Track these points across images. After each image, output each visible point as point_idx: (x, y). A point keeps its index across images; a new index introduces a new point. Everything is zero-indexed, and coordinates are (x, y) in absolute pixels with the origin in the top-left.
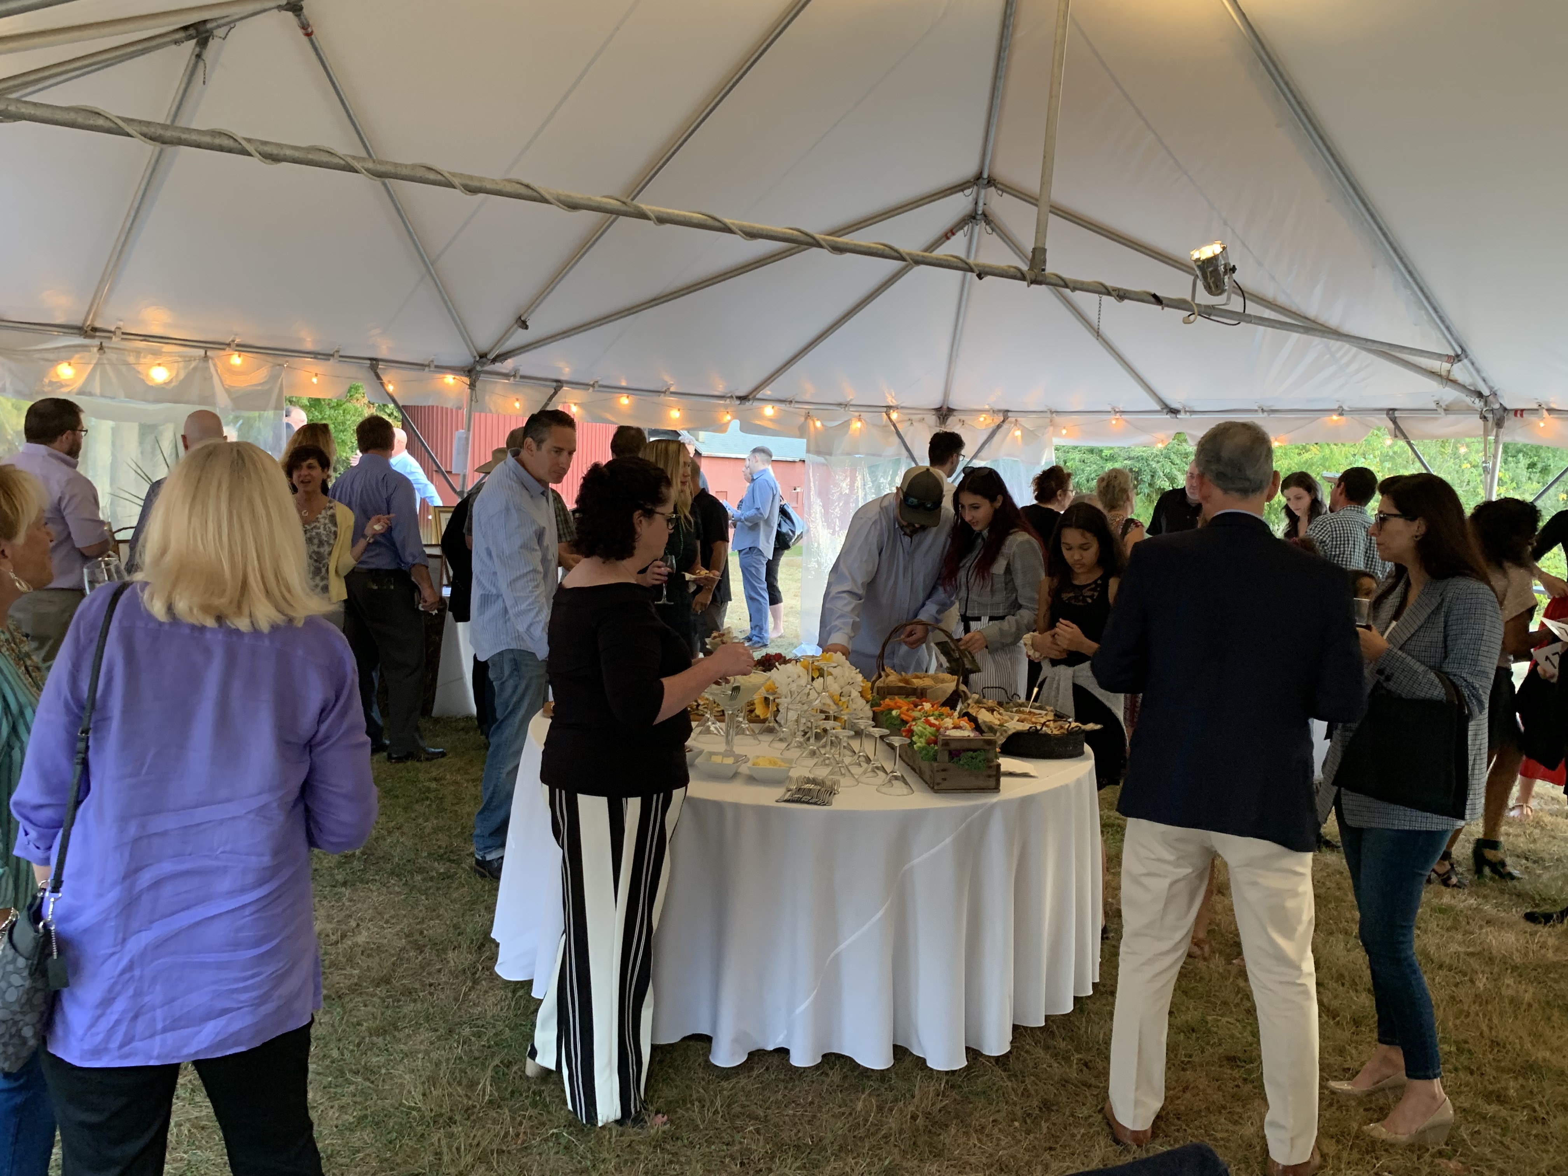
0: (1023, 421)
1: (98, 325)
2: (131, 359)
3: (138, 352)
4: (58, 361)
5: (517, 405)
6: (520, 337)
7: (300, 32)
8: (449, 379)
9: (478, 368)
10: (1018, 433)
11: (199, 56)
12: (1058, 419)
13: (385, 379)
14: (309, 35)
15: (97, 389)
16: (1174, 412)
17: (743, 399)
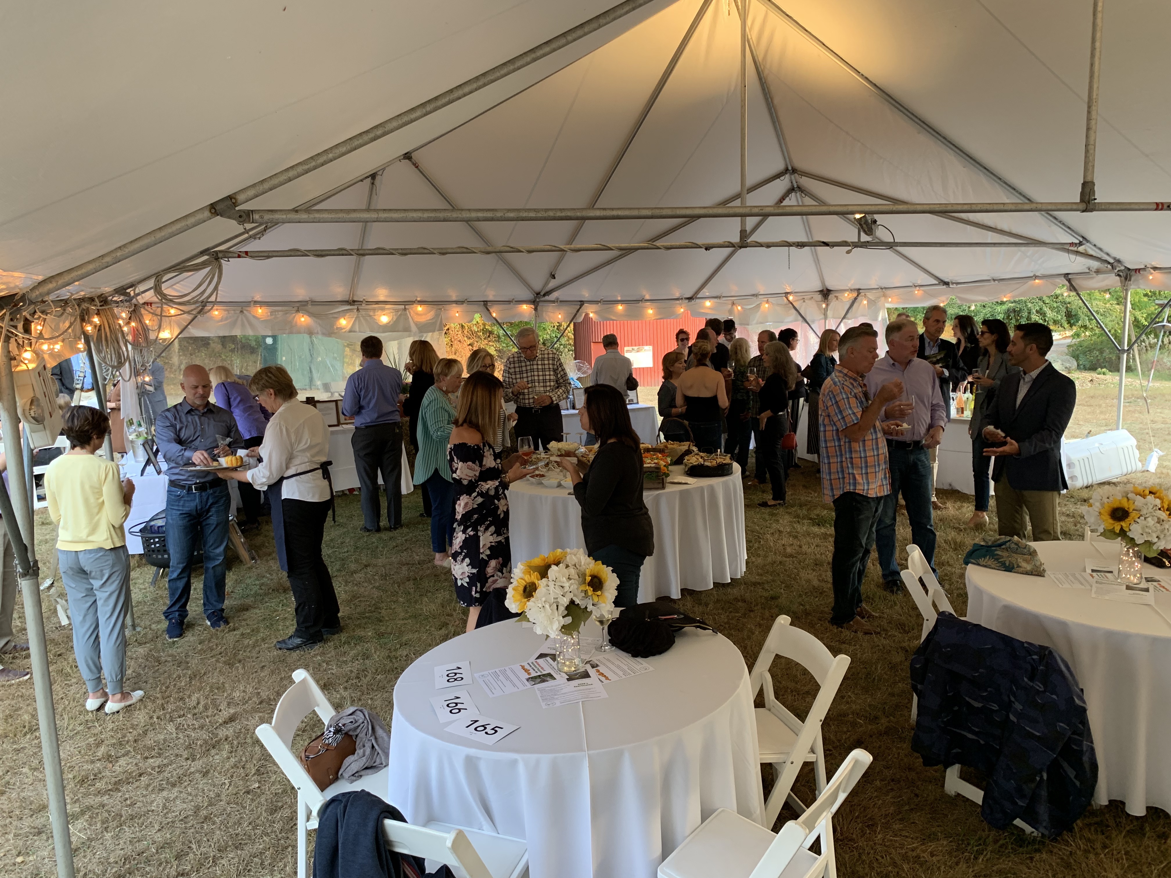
0: (868, 294)
1: (355, 299)
2: (371, 313)
3: (374, 310)
4: (338, 318)
5: (560, 316)
7: (413, 167)
8: (525, 307)
9: (537, 300)
10: (865, 302)
11: (373, 184)
12: (888, 292)
13: (491, 310)
14: (417, 167)
15: (357, 330)
16: (946, 284)
17: (690, 299)
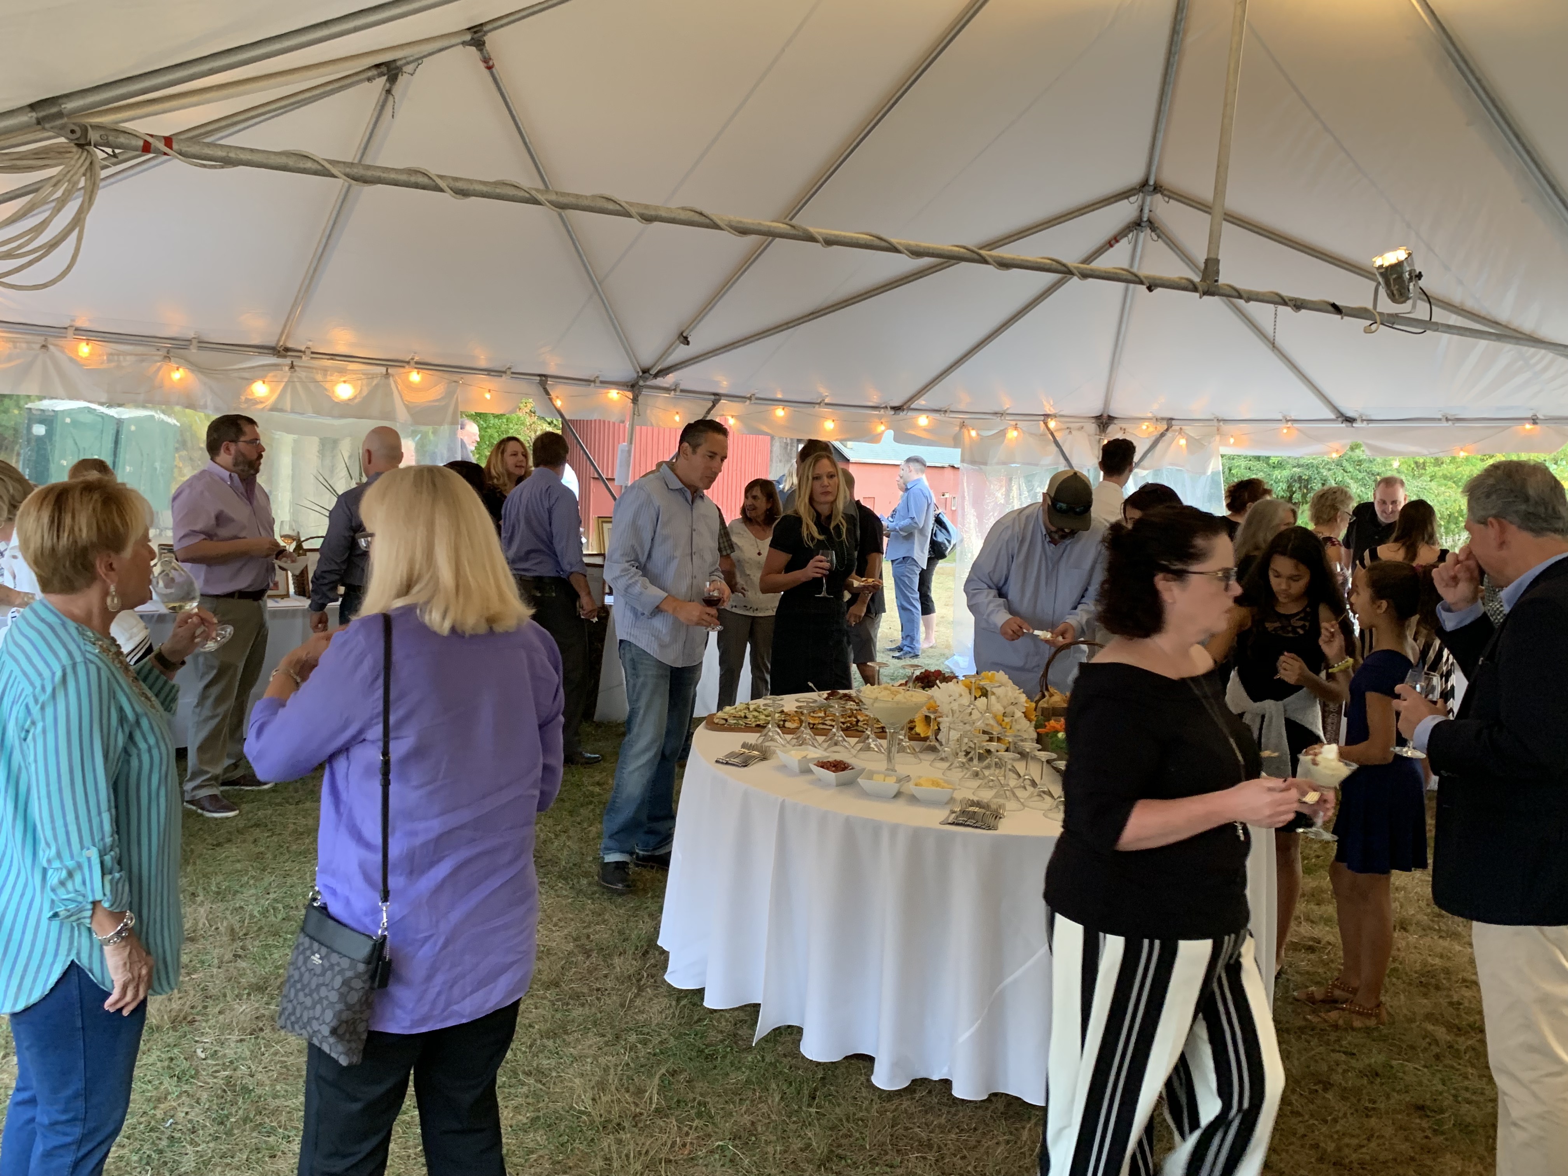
0: (1188, 429)
1: (290, 345)
2: (319, 377)
3: (325, 370)
4: (252, 380)
5: (677, 418)
6: (681, 352)
7: (482, 65)
8: (614, 394)
9: (641, 383)
10: (1183, 442)
11: (389, 92)
12: (1225, 427)
13: (553, 394)
14: (489, 68)
15: (288, 406)
16: (1350, 420)
17: (897, 409)
